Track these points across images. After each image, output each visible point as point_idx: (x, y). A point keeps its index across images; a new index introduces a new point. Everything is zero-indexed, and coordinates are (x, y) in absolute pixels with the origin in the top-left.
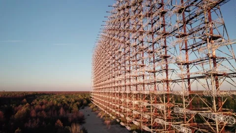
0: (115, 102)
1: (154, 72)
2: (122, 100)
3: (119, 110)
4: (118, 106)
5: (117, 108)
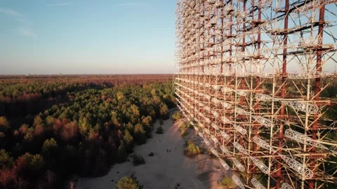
0: (204, 91)
1: (285, 34)
2: (216, 87)
3: (209, 103)
4: (208, 97)
5: (207, 100)
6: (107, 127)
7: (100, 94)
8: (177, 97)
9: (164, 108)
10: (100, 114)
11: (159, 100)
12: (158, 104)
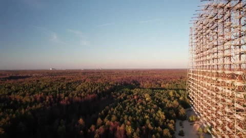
6: (144, 131)
7: (132, 93)
8: (190, 99)
9: (182, 111)
10: (138, 118)
11: (178, 104)
12: (177, 108)
